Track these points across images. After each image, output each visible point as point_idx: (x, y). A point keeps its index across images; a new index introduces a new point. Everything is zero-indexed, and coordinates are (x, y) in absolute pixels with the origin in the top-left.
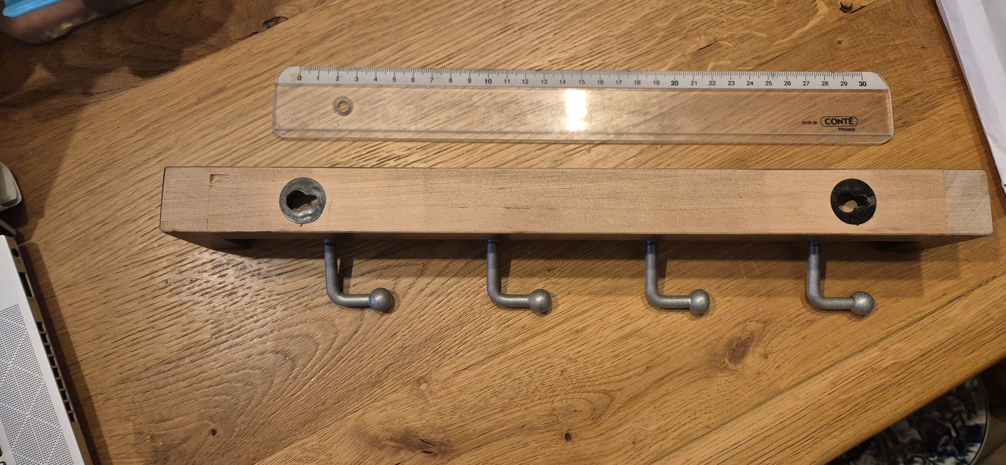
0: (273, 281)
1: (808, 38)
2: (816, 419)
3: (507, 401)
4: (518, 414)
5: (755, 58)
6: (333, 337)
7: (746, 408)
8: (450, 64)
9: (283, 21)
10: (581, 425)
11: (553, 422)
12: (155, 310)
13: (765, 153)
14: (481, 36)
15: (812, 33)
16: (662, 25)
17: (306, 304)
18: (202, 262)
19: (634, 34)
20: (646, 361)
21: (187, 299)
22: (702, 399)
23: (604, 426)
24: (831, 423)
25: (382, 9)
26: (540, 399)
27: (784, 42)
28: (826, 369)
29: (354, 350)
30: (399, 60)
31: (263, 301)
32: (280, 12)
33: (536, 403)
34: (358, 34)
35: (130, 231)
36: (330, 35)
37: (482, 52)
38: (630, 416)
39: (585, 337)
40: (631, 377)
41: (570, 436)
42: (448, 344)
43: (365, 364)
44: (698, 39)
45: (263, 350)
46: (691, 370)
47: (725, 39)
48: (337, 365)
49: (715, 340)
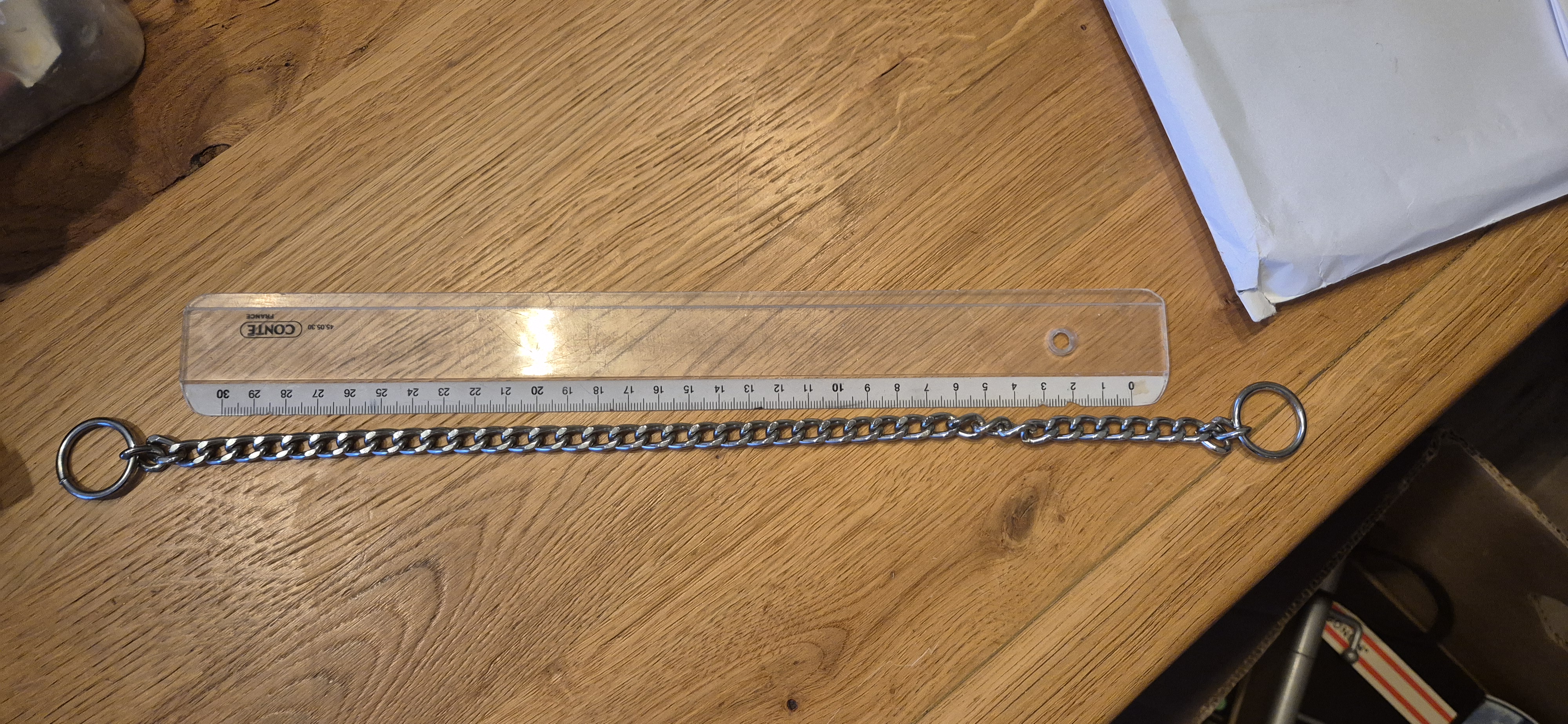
0: (286, 565)
1: (1037, 29)
2: (1151, 596)
3: (689, 671)
4: (711, 687)
5: (964, 75)
6: (398, 633)
7: (1048, 601)
8: (503, 168)
9: (222, 152)
10: (809, 682)
11: (766, 687)
12: (104, 650)
13: (1005, 215)
14: (544, 115)
15: (1040, 21)
16: (818, 49)
17: (345, 589)
18: (164, 558)
19: (778, 71)
20: (888, 563)
21: (151, 623)
22: (980, 602)
23: (844, 675)
24: (1173, 597)
25: (378, 103)
26: (739, 657)
27: (1002, 42)
28: (1152, 518)
29: (435, 646)
30: (420, 178)
31: (277, 598)
32: (214, 138)
33: (734, 664)
34: (347, 149)
35: (38, 535)
36: (303, 159)
37: (549, 141)
38: (878, 653)
39: (791, 547)
40: (869, 593)
41: (794, 702)
42: (583, 604)
43: (459, 663)
44: (875, 61)
45: (291, 677)
46: (955, 563)
47: (916, 53)
48: (414, 675)
49: (983, 510)
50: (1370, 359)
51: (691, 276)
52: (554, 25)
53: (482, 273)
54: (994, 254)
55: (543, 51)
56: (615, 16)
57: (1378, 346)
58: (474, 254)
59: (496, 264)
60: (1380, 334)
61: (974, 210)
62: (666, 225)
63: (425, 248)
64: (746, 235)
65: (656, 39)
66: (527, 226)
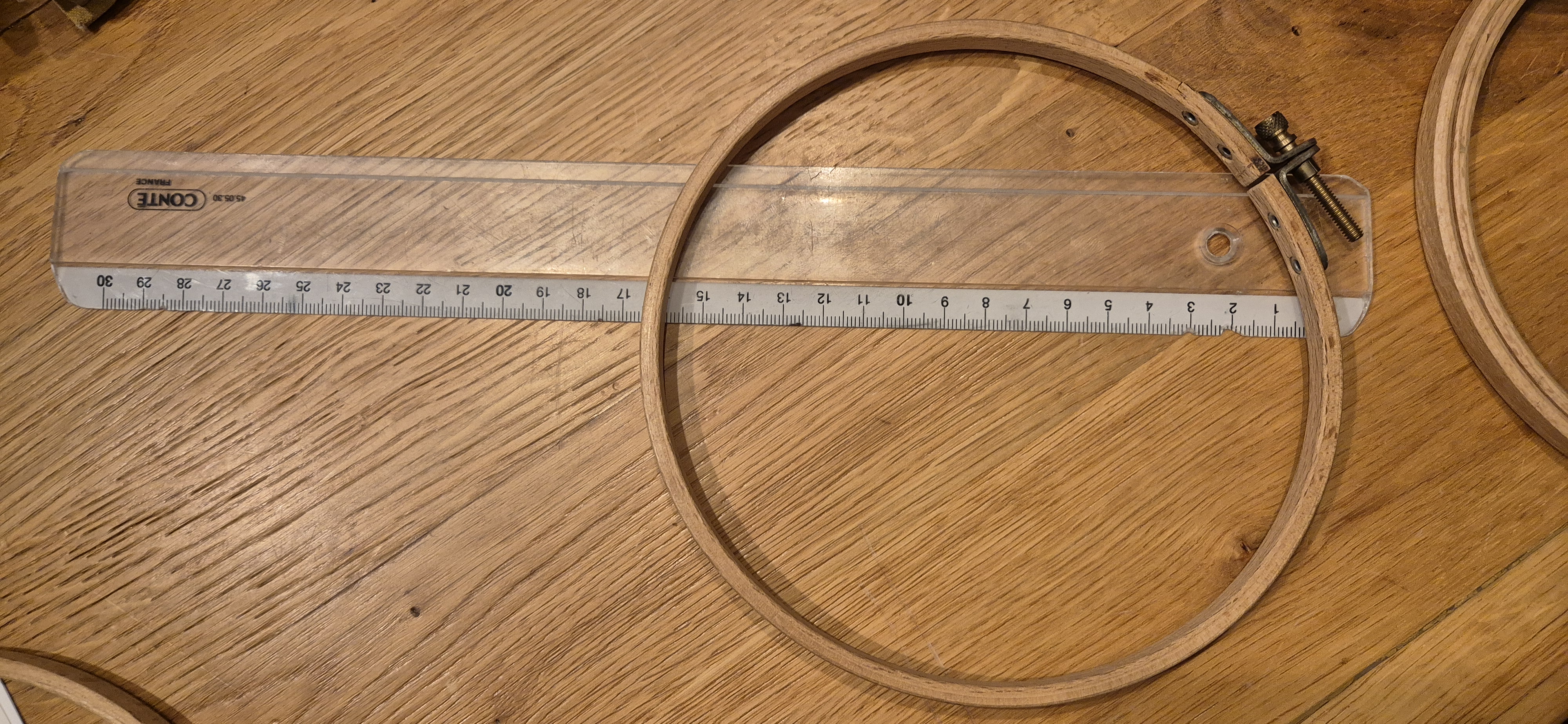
15: (1009, 119)
27: (953, 147)
50: (1451, 650)
51: (486, 459)
52: (333, 99)
53: (205, 440)
54: (912, 456)
55: (314, 134)
56: (416, 87)
57: (1465, 630)
58: (196, 414)
59: (224, 429)
60: (1469, 611)
61: (889, 390)
62: (458, 386)
63: (133, 402)
64: (565, 408)
65: (468, 123)
66: (269, 377)
